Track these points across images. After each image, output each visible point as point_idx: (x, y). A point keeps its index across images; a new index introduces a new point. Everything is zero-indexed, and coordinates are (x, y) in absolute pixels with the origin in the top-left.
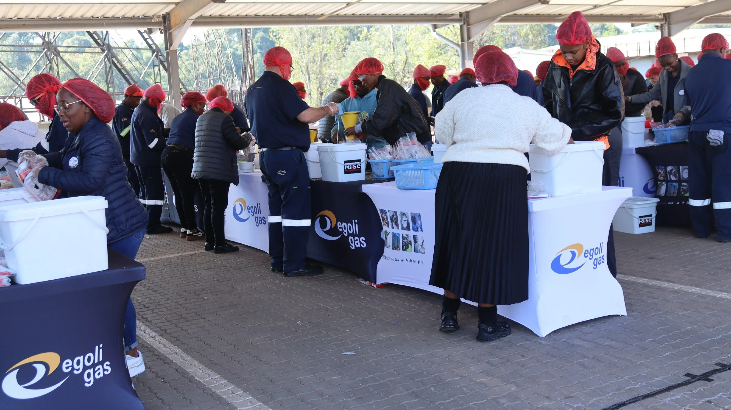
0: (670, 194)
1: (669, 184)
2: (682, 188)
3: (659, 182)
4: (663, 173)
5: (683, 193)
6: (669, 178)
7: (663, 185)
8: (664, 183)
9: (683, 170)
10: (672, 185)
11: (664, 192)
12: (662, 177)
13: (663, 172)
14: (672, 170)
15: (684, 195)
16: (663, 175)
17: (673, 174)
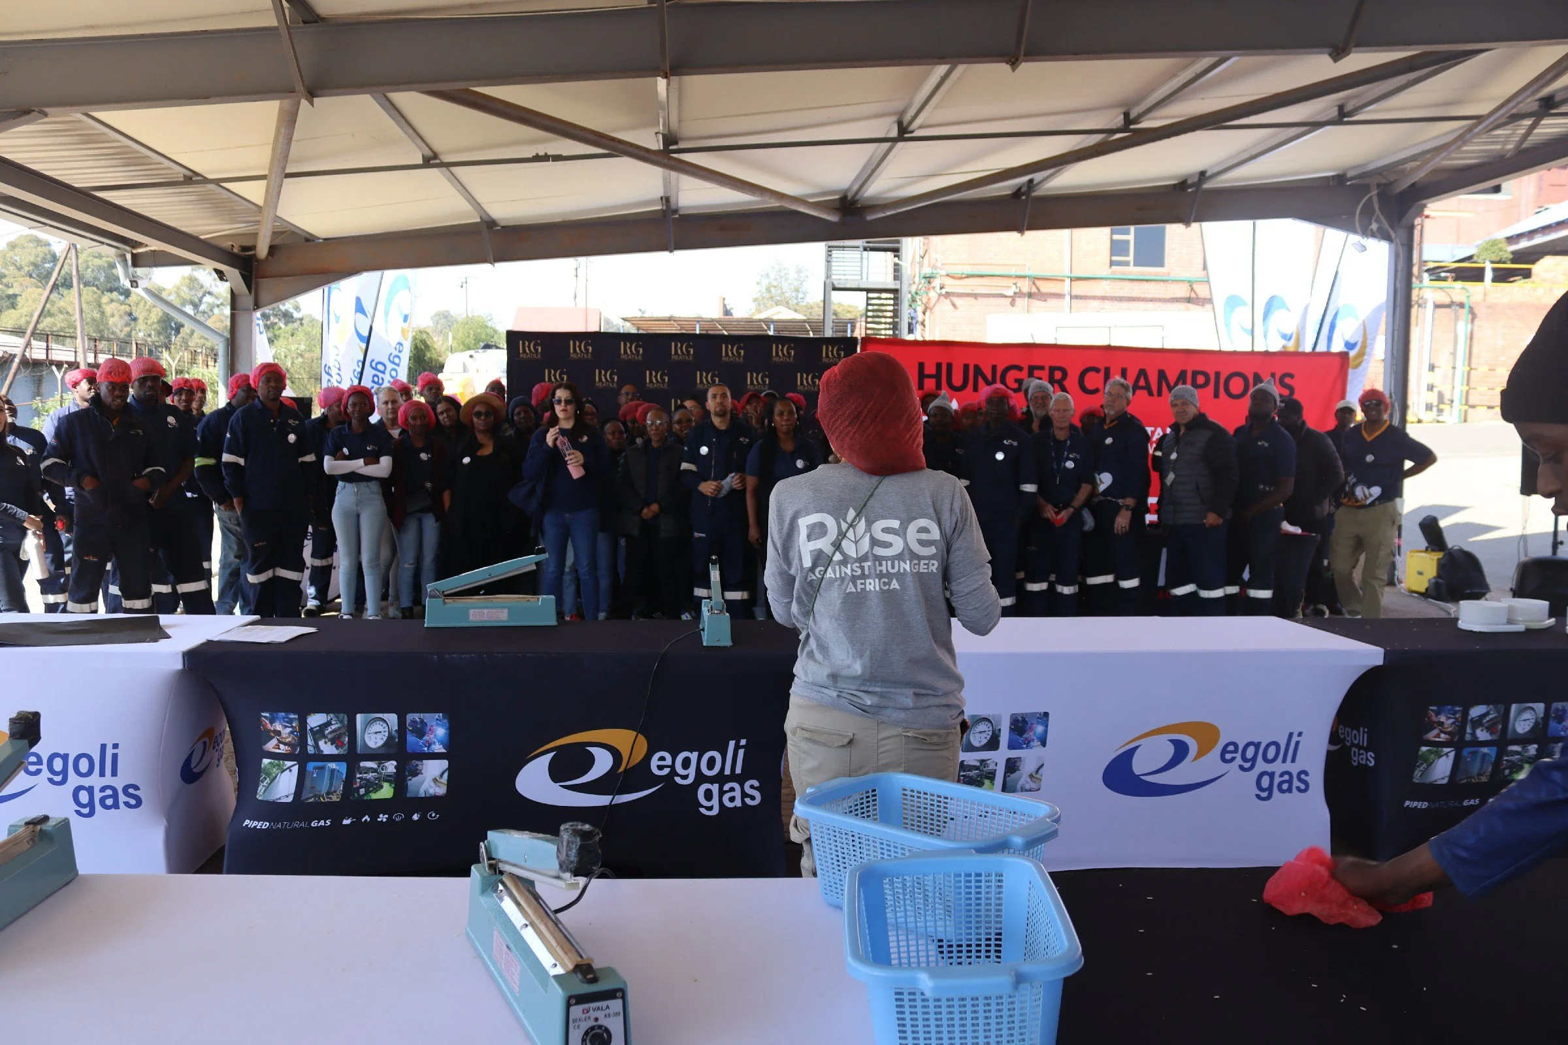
0: (315, 796)
1: (311, 766)
2: (358, 776)
3: (266, 761)
4: (292, 732)
5: (362, 791)
6: (311, 750)
7: (283, 771)
8: (289, 763)
9: (368, 724)
10: (323, 768)
11: (293, 790)
12: (285, 744)
13: (289, 730)
14: (328, 724)
15: (365, 798)
16: (290, 739)
17: (329, 736)
